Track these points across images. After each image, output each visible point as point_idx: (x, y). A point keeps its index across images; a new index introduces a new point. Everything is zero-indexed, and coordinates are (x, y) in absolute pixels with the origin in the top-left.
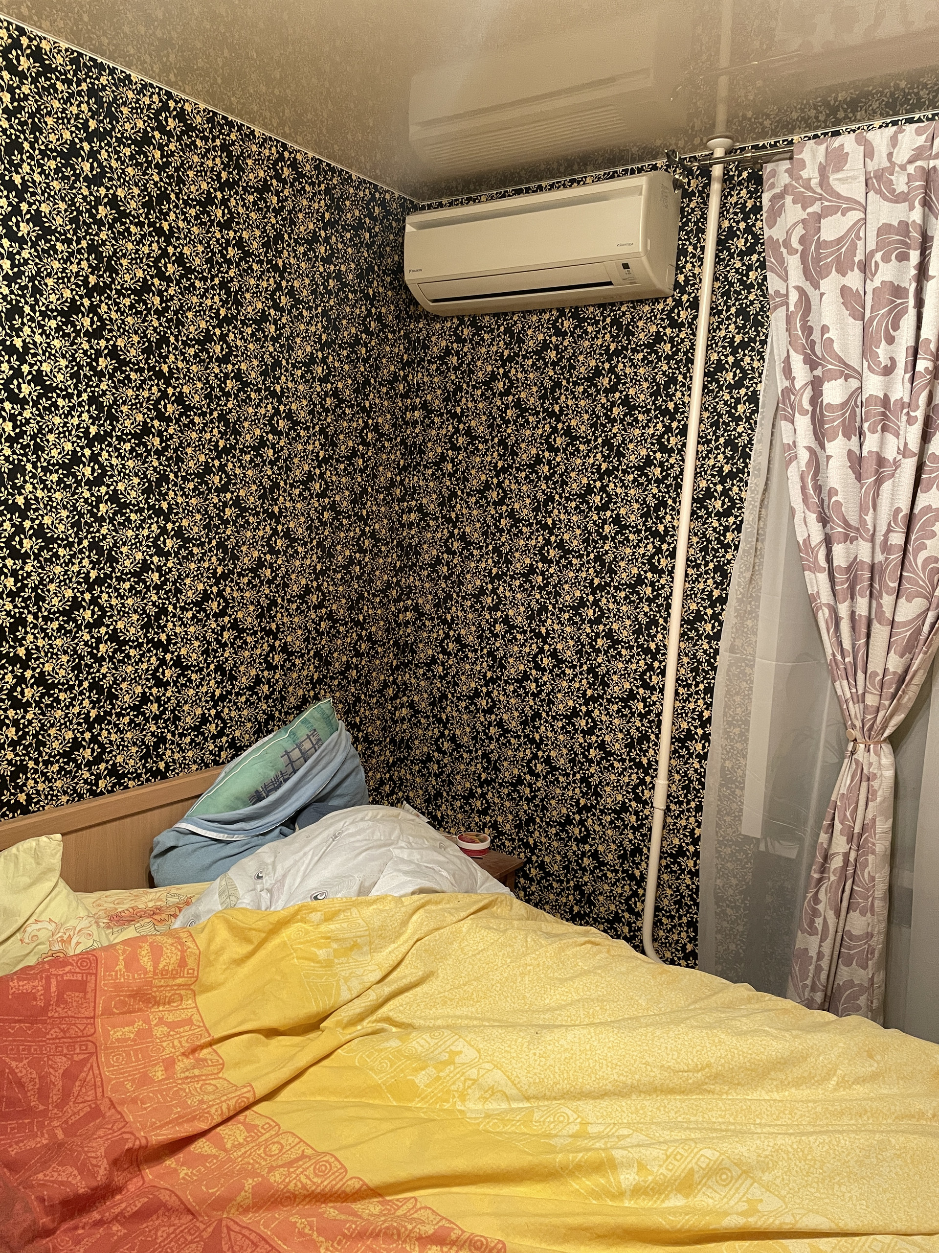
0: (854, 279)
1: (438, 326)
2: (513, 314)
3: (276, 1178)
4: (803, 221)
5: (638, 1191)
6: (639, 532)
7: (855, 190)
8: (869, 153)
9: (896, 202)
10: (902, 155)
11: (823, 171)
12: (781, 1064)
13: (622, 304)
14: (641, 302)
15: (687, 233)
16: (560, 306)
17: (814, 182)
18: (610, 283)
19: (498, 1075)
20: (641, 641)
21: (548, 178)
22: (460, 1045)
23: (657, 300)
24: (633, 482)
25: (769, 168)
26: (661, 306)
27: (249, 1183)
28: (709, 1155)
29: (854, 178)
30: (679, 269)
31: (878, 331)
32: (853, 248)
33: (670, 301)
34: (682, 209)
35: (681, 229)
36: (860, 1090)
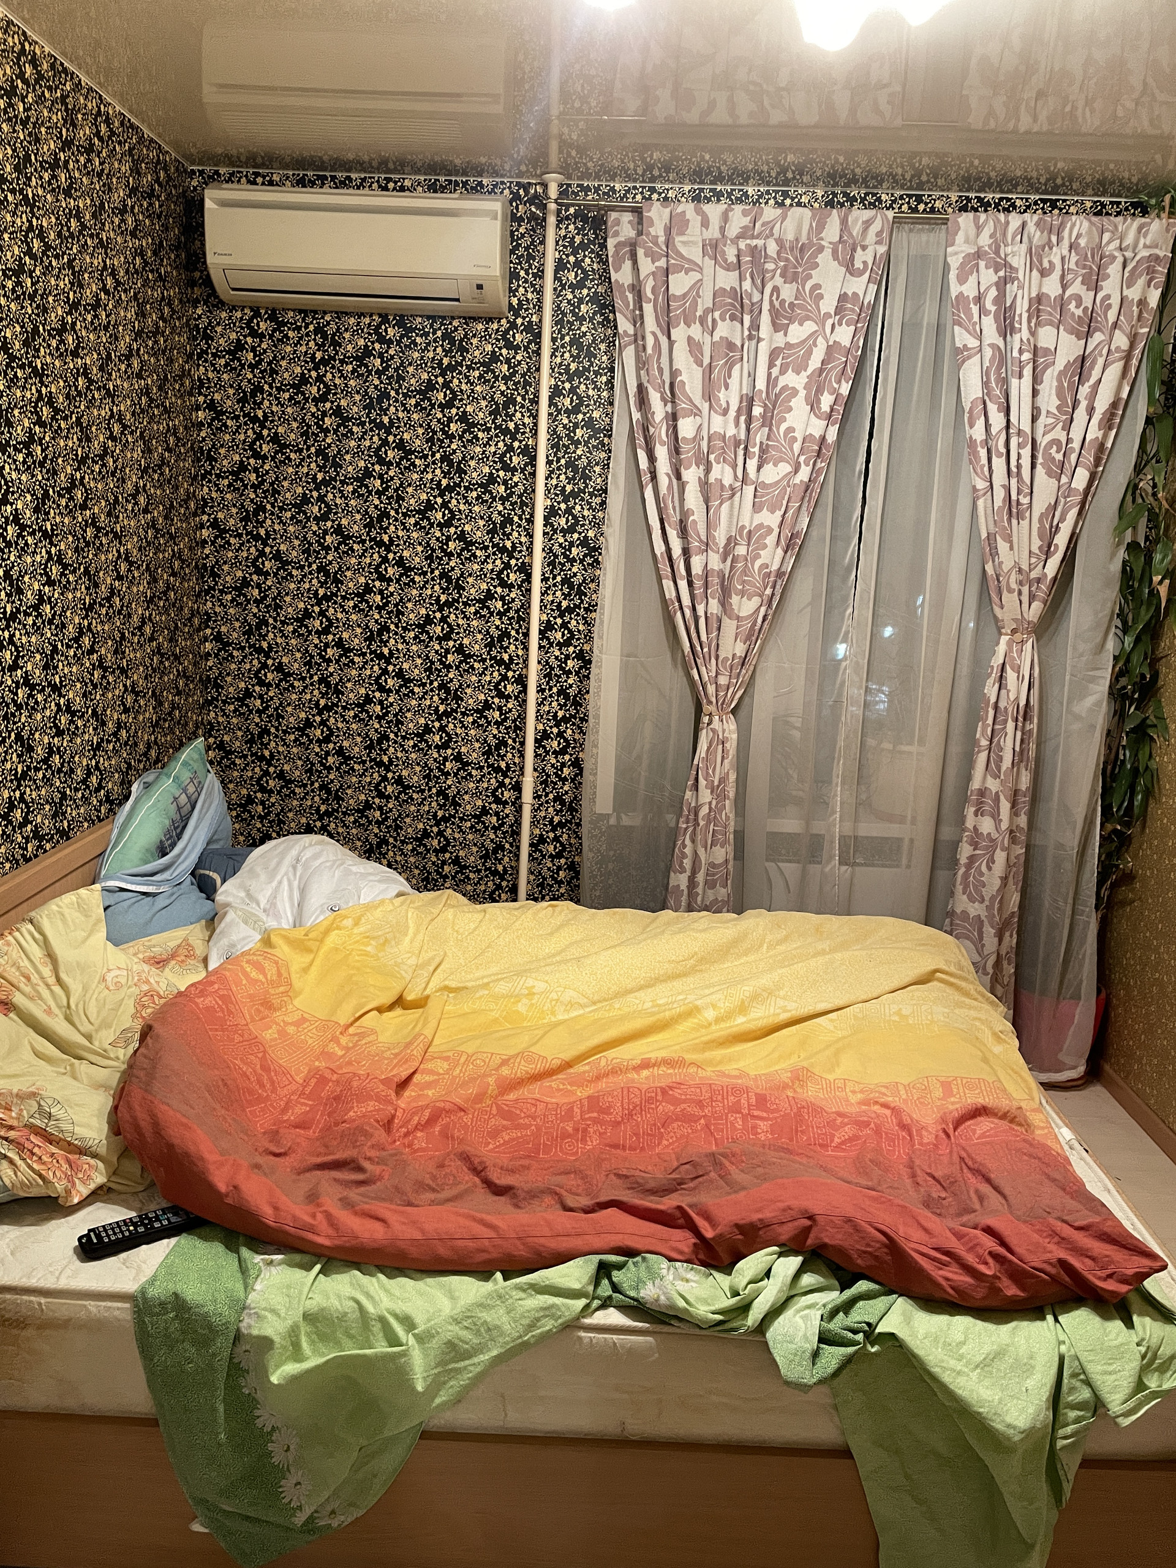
0: (696, 331)
1: (224, 315)
2: (325, 313)
3: (505, 1071)
4: (653, 273)
5: (718, 1020)
6: (486, 548)
7: (694, 253)
8: (705, 224)
9: (728, 270)
10: (733, 230)
11: (668, 231)
12: (735, 942)
13: (453, 318)
14: (475, 319)
15: (518, 258)
16: (383, 312)
17: (662, 239)
18: (458, 300)
19: (572, 993)
20: (494, 653)
21: (360, 171)
22: (530, 982)
23: (490, 320)
24: (477, 499)
25: (613, 216)
26: (495, 326)
27: (491, 1080)
28: (747, 989)
29: (694, 243)
30: (513, 292)
31: (719, 379)
32: (695, 304)
33: (504, 321)
34: (512, 232)
35: (512, 252)
36: (781, 948)
